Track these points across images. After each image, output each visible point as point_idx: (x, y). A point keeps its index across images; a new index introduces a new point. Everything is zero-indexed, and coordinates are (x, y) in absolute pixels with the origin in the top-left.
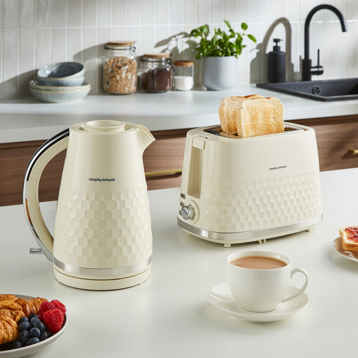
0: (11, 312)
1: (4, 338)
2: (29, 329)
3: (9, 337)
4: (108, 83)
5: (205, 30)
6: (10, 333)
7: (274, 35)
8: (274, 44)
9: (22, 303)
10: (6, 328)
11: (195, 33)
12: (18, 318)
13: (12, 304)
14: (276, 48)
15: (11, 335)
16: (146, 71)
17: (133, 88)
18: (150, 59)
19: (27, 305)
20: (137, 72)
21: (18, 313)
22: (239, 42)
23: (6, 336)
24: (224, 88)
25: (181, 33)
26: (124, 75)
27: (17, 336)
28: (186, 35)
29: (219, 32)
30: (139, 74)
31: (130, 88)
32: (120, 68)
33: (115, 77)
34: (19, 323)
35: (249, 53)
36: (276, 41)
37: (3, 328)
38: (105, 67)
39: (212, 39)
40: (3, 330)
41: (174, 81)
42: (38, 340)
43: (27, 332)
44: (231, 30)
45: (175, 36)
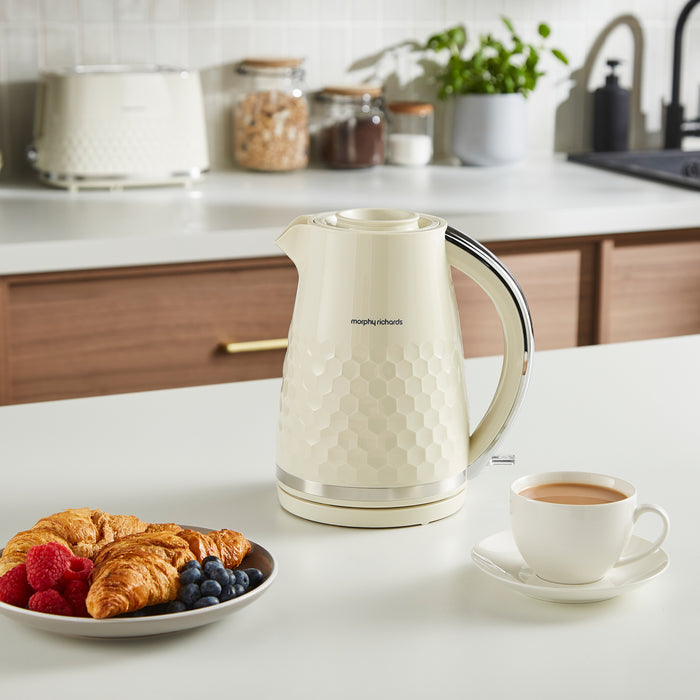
0: (166, 551)
1: (151, 596)
2: (199, 582)
3: (161, 593)
4: (244, 147)
5: (458, 37)
6: (163, 587)
7: (609, 51)
8: (607, 70)
9: (189, 537)
10: (155, 578)
11: (436, 42)
12: (181, 562)
13: (169, 538)
14: (611, 80)
15: (165, 591)
16: (329, 122)
17: (300, 157)
18: (338, 98)
19: (200, 540)
20: (308, 125)
21: (180, 554)
22: (531, 65)
23: (156, 592)
24: (497, 161)
25: (406, 43)
26: (279, 130)
27: (178, 593)
28: (416, 47)
29: (489, 42)
30: (315, 128)
31: (292, 158)
32: (269, 115)
33: (259, 134)
34: (181, 570)
35: (553, 89)
36: (612, 63)
37: (149, 576)
38: (238, 113)
39: (474, 58)
40: (149, 581)
41: (391, 146)
42: (217, 601)
43: (196, 586)
44: (515, 39)
45: (391, 49)
